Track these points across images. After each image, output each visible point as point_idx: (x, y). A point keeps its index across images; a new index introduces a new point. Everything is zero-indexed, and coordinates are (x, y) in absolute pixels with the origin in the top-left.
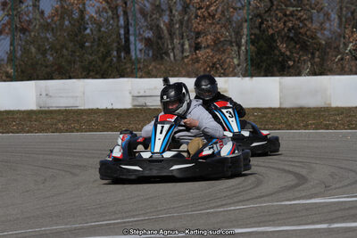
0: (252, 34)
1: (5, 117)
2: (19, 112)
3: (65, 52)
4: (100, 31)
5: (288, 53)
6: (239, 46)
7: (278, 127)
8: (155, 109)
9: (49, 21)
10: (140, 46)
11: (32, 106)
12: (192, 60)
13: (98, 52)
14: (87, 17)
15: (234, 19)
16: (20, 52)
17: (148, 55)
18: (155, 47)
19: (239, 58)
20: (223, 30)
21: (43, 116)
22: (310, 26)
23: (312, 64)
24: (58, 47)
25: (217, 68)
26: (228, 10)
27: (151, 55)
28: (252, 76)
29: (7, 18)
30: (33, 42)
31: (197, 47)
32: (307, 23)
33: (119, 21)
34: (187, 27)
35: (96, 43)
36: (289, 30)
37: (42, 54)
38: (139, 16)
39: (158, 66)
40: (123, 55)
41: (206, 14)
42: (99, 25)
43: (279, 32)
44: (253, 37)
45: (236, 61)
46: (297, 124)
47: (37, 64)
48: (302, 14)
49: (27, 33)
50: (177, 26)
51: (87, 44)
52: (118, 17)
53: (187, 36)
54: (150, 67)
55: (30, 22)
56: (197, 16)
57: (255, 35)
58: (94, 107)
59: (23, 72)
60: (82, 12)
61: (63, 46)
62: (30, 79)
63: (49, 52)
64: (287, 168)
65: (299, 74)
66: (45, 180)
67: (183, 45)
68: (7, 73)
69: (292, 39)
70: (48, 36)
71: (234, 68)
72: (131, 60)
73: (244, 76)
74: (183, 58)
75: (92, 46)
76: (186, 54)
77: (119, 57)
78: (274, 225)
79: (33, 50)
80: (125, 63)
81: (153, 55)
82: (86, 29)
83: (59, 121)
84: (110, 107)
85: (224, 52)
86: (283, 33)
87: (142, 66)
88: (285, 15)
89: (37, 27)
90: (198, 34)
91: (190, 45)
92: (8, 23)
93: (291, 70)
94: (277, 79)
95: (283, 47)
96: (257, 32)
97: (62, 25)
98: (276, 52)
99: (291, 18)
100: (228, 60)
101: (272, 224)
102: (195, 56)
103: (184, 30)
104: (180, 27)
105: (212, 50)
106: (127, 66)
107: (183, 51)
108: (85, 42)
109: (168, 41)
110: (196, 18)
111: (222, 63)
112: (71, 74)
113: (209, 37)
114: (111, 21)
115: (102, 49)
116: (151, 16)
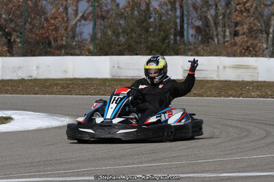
1: (86, 82)
2: (96, 79)
3: (134, 35)
4: (161, 19)
6: (268, 34)
8: (200, 80)
9: (122, 11)
10: (192, 32)
11: (107, 75)
12: (231, 43)
13: (159, 35)
14: (151, 9)
15: (265, 14)
16: (100, 34)
17: (198, 39)
18: (203, 33)
19: (267, 44)
20: (256, 21)
21: (115, 83)
25: (251, 51)
26: (260, 6)
27: (200, 39)
29: (91, 8)
30: (110, 27)
31: (236, 34)
33: (176, 12)
34: (229, 18)
35: (158, 29)
37: (116, 36)
38: (191, 9)
39: (205, 48)
40: (178, 38)
41: (243, 9)
42: (161, 16)
45: (265, 46)
47: (112, 43)
49: (106, 20)
50: (221, 17)
51: (151, 29)
52: (176, 9)
53: (228, 25)
54: (199, 49)
55: (108, 11)
56: (236, 10)
59: (101, 49)
60: (148, 5)
61: (132, 30)
62: (106, 54)
63: (121, 35)
67: (225, 32)
68: (89, 49)
70: (121, 22)
71: (263, 51)
72: (184, 42)
73: (271, 57)
74: (224, 42)
75: (154, 31)
76: (227, 39)
77: (175, 40)
79: (110, 33)
80: (180, 45)
81: (202, 39)
82: (150, 18)
85: (256, 38)
87: (192, 47)
90: (237, 24)
91: (230, 33)
92: (92, 12)
97: (132, 13)
100: (259, 45)
102: (233, 41)
103: (226, 20)
104: (223, 19)
105: (247, 36)
106: (181, 47)
107: (224, 37)
108: (149, 28)
109: (214, 29)
110: (235, 11)
111: (254, 46)
112: (138, 52)
113: (245, 26)
114: (170, 13)
115: (162, 33)
116: (201, 10)
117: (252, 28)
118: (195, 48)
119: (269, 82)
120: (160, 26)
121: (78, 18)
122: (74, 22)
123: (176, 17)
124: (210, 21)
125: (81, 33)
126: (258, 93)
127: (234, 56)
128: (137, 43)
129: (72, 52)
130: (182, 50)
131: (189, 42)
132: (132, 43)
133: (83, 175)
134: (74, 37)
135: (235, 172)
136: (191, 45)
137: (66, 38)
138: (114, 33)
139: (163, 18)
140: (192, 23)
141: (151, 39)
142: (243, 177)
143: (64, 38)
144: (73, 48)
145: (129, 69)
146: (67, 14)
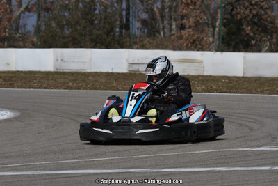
0: (225, 19)
1: (29, 75)
2: (39, 72)
3: (79, 28)
4: (106, 11)
5: (252, 34)
6: (214, 27)
7: (241, 91)
9: (67, 2)
10: (138, 25)
11: (50, 68)
12: (177, 37)
13: (104, 28)
14: (96, 1)
15: (212, 7)
16: (44, 27)
17: (144, 32)
18: (150, 27)
19: (214, 37)
20: (202, 14)
21: (58, 76)
22: (270, 13)
23: (270, 44)
24: (73, 23)
25: (197, 45)
27: (146, 32)
28: (222, 51)
30: (54, 19)
31: (182, 27)
32: (268, 11)
33: (122, 4)
34: (175, 11)
35: (103, 21)
36: (254, 16)
37: (60, 28)
38: (137, 1)
39: (151, 41)
40: (124, 31)
41: (189, 2)
42: (106, 8)
43: (245, 18)
44: (225, 21)
45: (211, 39)
46: (255, 89)
47: (56, 35)
48: (264, 3)
49: (50, 12)
50: (167, 10)
51: (96, 22)
52: (121, 2)
53: (175, 18)
54: (145, 42)
55: (53, 3)
57: (227, 19)
58: (98, 71)
59: (45, 42)
61: (77, 23)
62: (50, 47)
63: (66, 27)
64: (243, 123)
65: (260, 51)
66: (54, 125)
67: (171, 25)
68: (33, 42)
69: (256, 23)
70: (66, 14)
71: (210, 44)
72: (129, 35)
73: (217, 51)
74: (170, 36)
75: (99, 24)
76: (173, 32)
77: (121, 33)
78: (228, 166)
79: (54, 25)
80: (125, 38)
81: (148, 32)
82: (95, 10)
83: (70, 80)
84: (110, 71)
85: (202, 31)
86: (249, 19)
87: (138, 40)
88: (251, 4)
89: (58, 7)
90: (183, 17)
91: (176, 26)
92: (36, 4)
93: (253, 47)
94: (242, 54)
95: (248, 29)
96: (229, 17)
97: (77, 6)
98: (243, 33)
99: (255, 7)
100: (205, 38)
101: (227, 165)
102: (179, 34)
103: (172, 13)
104: (170, 12)
105: (193, 30)
106: (125, 40)
107: (171, 30)
108: (94, 20)
109: (160, 22)
110: (181, 4)
111: (201, 40)
112: (82, 45)
113: (191, 20)
114: (116, 4)
115: (107, 26)
116: (147, 2)
117: (198, 21)
118: (141, 41)
119: (215, 77)
120: (105, 18)
121: (22, 9)
122: (18, 14)
123: (122, 10)
124: (155, 13)
125: (25, 26)
126: (203, 87)
127: (180, 49)
128: (82, 35)
129: (15, 44)
130: (128, 44)
131: (135, 35)
132: (77, 36)
133: (22, 170)
134: (17, 29)
135: (177, 167)
136: (136, 38)
137: (10, 30)
138: (58, 25)
139: (108, 10)
140: (138, 16)
141: (96, 32)
142: (184, 172)
143: (7, 30)
144: (17, 40)
145: (73, 62)
146: (10, 5)
